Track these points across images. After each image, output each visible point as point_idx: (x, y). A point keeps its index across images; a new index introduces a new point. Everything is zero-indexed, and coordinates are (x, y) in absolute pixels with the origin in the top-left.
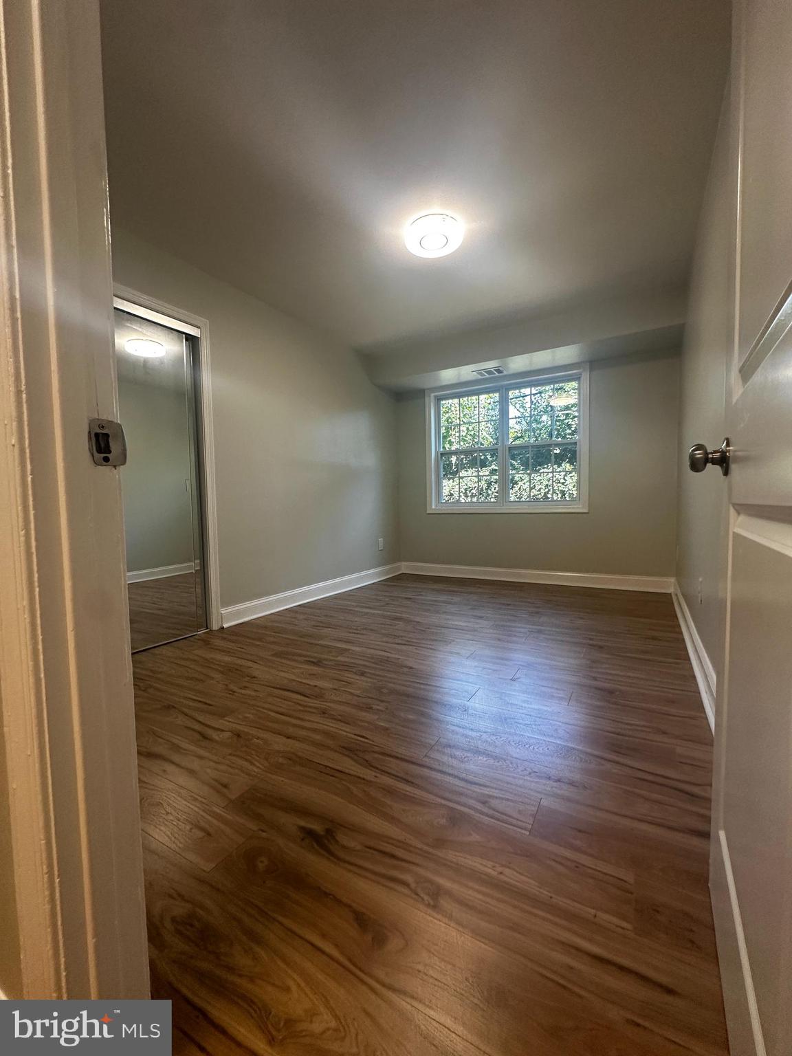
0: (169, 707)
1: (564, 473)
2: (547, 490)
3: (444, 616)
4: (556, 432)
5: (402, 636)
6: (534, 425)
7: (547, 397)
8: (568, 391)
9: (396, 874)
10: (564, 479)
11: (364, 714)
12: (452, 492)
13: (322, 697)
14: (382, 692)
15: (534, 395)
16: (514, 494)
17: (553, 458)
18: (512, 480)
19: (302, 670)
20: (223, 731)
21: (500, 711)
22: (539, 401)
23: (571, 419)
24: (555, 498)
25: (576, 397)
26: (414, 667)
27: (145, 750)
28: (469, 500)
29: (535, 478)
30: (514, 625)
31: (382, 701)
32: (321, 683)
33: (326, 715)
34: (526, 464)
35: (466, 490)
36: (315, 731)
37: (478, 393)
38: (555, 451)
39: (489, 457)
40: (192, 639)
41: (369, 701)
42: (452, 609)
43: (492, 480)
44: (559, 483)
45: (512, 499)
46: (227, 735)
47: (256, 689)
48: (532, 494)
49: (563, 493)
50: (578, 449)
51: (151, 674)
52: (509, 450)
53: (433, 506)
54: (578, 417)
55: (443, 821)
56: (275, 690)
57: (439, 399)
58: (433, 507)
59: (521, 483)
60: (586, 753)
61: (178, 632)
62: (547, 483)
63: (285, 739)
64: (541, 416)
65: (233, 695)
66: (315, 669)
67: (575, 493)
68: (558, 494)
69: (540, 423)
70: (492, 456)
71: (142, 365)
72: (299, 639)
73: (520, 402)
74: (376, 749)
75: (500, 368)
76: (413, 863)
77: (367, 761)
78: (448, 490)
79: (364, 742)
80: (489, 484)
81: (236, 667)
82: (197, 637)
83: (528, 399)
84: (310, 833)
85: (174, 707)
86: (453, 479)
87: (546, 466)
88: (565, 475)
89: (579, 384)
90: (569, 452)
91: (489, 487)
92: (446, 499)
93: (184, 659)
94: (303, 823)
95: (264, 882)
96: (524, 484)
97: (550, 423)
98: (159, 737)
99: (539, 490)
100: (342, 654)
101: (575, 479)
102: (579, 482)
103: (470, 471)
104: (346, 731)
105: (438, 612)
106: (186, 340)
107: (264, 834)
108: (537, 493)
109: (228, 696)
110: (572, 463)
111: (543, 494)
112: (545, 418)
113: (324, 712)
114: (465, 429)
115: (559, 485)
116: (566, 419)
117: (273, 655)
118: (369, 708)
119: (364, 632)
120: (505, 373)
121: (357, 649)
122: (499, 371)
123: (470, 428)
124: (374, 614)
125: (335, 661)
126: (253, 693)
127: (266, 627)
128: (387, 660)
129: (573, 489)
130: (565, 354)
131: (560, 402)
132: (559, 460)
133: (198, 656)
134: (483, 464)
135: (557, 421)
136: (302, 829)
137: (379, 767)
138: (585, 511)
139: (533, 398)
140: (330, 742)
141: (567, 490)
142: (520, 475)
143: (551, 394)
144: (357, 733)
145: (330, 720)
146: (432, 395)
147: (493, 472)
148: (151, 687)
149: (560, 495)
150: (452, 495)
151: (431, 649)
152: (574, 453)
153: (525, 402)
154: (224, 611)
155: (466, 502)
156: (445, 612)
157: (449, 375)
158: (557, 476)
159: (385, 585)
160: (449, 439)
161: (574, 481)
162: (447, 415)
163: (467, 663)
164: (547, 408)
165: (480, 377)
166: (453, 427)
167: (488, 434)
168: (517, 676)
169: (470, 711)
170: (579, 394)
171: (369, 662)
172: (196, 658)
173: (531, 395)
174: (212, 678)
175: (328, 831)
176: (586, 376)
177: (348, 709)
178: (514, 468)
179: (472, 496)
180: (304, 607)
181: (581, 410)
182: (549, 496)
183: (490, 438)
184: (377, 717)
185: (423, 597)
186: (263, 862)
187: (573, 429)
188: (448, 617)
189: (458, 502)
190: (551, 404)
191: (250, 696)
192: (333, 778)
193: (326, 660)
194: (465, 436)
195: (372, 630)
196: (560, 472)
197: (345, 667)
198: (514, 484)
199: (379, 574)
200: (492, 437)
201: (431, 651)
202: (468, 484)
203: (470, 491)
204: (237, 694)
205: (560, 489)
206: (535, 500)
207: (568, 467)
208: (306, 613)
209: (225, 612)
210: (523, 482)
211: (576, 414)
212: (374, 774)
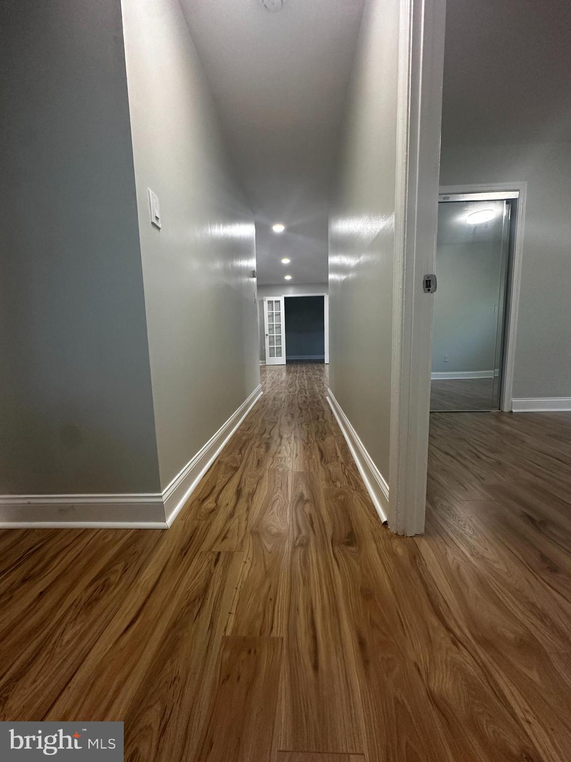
40: (487, 413)
46: (493, 461)
47: (523, 448)
82: (490, 413)
85: (465, 440)
126: (520, 449)
154: (514, 400)
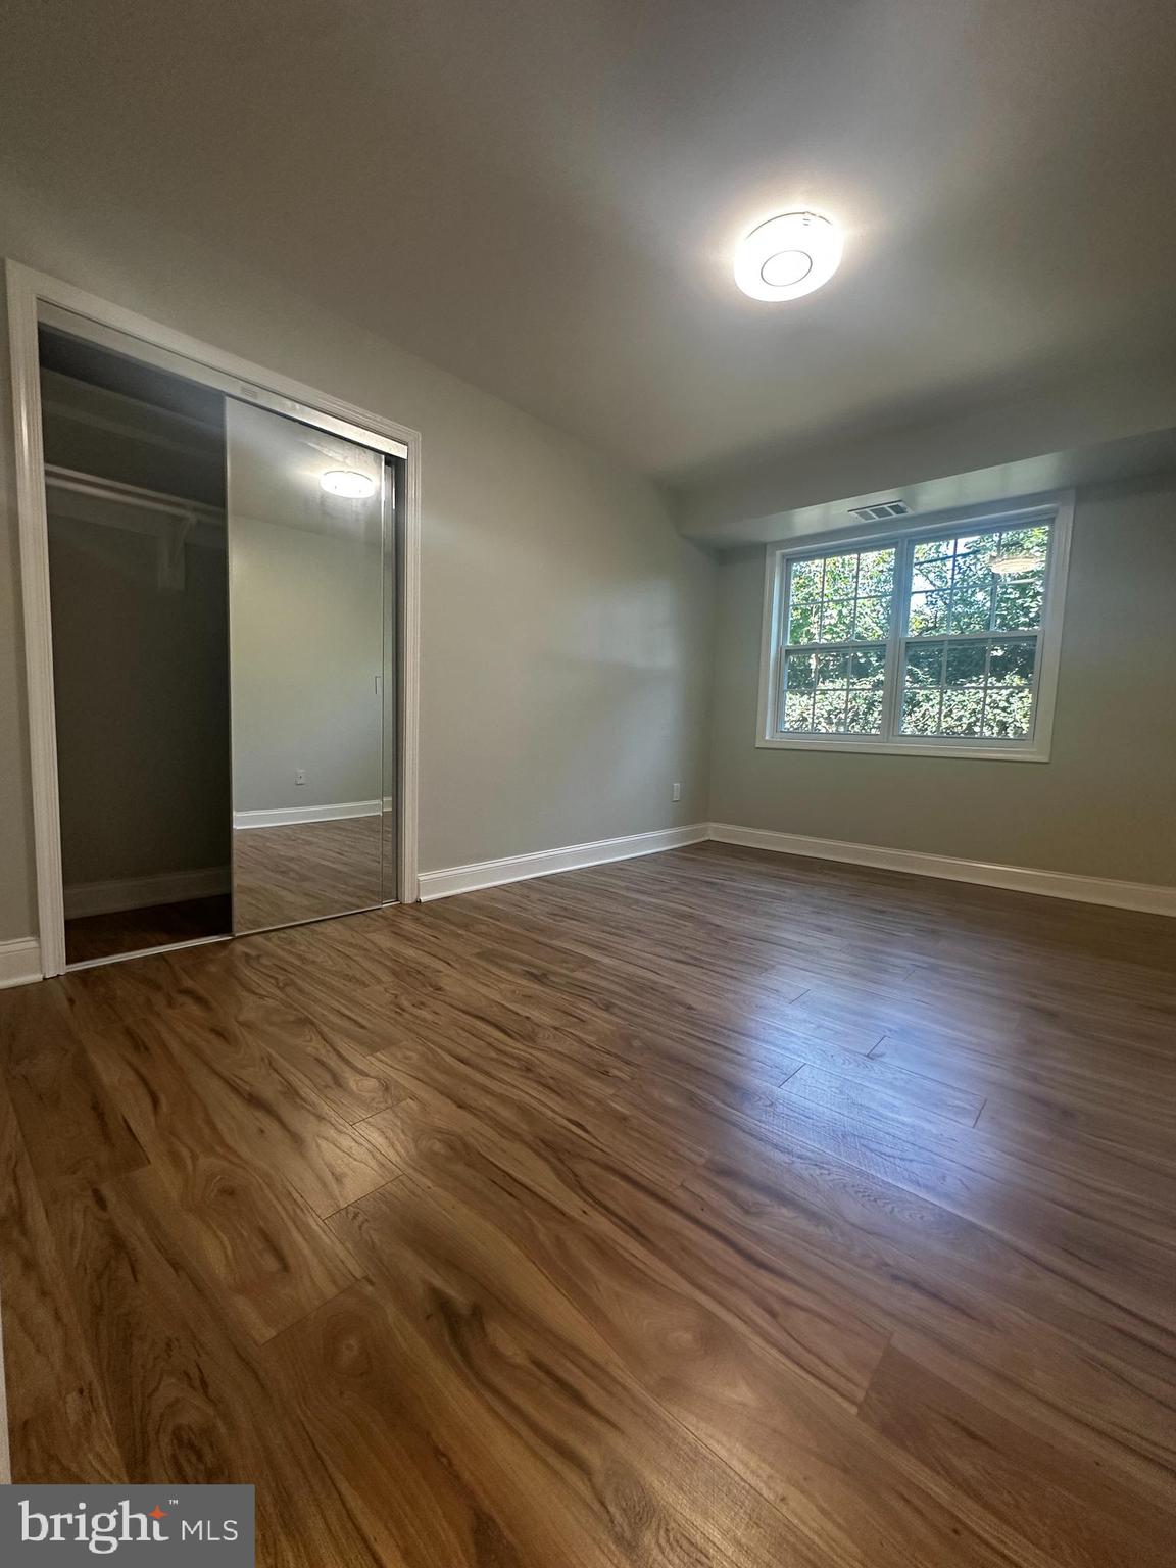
0: (305, 1022)
1: (1008, 691)
2: (973, 719)
3: (765, 921)
4: (999, 621)
5: (687, 948)
6: (959, 609)
7: (987, 558)
8: (1028, 549)
9: (571, 1439)
10: (1007, 701)
11: (591, 1082)
12: (805, 715)
13: (532, 1040)
14: (632, 1047)
15: (964, 556)
16: (913, 724)
17: (988, 664)
18: (912, 699)
19: (513, 988)
20: (367, 1075)
21: (837, 1116)
22: (972, 567)
23: (1032, 597)
24: (988, 733)
25: (1044, 559)
26: (695, 1006)
27: (248, 1088)
28: (833, 729)
29: (954, 698)
30: (889, 950)
31: (627, 1063)
32: (535, 1014)
33: (531, 1075)
34: (936, 673)
35: (829, 712)
36: (504, 1099)
37: (860, 549)
38: (995, 653)
39: (873, 660)
40: (371, 914)
41: (606, 1058)
42: (780, 908)
43: (876, 698)
44: (998, 708)
45: (908, 732)
46: (371, 1083)
47: (437, 1011)
48: (944, 725)
49: (1003, 726)
50: (1038, 649)
51: (298, 963)
52: (907, 647)
53: (767, 736)
54: (1045, 596)
55: (687, 1338)
56: (465, 1016)
57: (789, 561)
58: (767, 738)
59: (926, 706)
60: (1001, 1241)
61: (354, 901)
62: (975, 706)
63: (454, 1107)
64: (973, 593)
65: (401, 1014)
66: (535, 988)
67: (1025, 726)
68: (993, 727)
69: (971, 604)
70: (880, 659)
71: (318, 501)
72: (525, 933)
73: (937, 569)
74: (597, 1155)
75: (900, 504)
76: (609, 1422)
77: (575, 1175)
78: (799, 712)
79: (580, 1137)
80: (871, 705)
81: (420, 968)
82: (380, 912)
83: (950, 563)
84: (443, 1305)
85: (312, 1023)
86: (809, 694)
87: (975, 678)
88: (1010, 695)
89: (1050, 534)
90: (1021, 655)
91: (869, 709)
92: (796, 726)
93: (351, 945)
94: (438, 1282)
95: (341, 1394)
96: (932, 707)
97: (988, 605)
98: (275, 1070)
99: (960, 718)
100: (583, 967)
101: (1028, 702)
102: (1035, 707)
103: (839, 683)
104: (553, 1108)
105: (755, 912)
106: (386, 464)
107: (370, 1288)
108: (953, 723)
109: (393, 1015)
110: (1023, 674)
111: (964, 726)
112: (980, 596)
113: (528, 1069)
114: (835, 613)
115: (995, 711)
116: (1019, 598)
117: (479, 955)
118: (602, 1073)
119: (627, 933)
120: (910, 512)
121: (606, 960)
122: (898, 510)
123: (845, 612)
124: (650, 904)
125: (567, 976)
126: (429, 1017)
127: (478, 908)
128: (654, 988)
129: (1023, 720)
130: (1030, 474)
131: (1011, 567)
132: (1000, 668)
133: (372, 943)
134: (862, 671)
135: (1002, 601)
136: (434, 1292)
137: (596, 1194)
138: (1045, 759)
139: (960, 561)
140: (523, 1127)
141: (1010, 720)
142: (926, 692)
143: (995, 554)
144: (571, 1117)
145: (535, 1085)
146: (778, 553)
147: (877, 686)
148: (293, 983)
149: (996, 729)
150: (805, 719)
151: (732, 977)
152: (1030, 656)
153: (944, 568)
155: (827, 733)
156: (766, 913)
157: (809, 518)
158: (995, 696)
159: (679, 857)
160: (806, 629)
161: (1025, 705)
162: (807, 590)
163: (790, 1011)
164: (985, 578)
165: (863, 521)
166: (814, 610)
167: (876, 623)
168: (878, 1051)
169: (780, 1108)
170: (1049, 557)
171: (621, 985)
172: (368, 946)
173: (955, 556)
174: (379, 982)
175: (477, 1312)
176: (1066, 516)
177: (569, 1070)
178: (916, 680)
179: (838, 724)
180: (544, 881)
181: (1051, 582)
182: (977, 729)
183: (877, 628)
184: (612, 1092)
185: (735, 884)
186: (350, 1349)
187: (1032, 615)
188: (770, 923)
189: (815, 731)
190: (994, 570)
191: (424, 1020)
192: (511, 1200)
193: (555, 973)
194: (836, 626)
195: (639, 931)
196: (1000, 688)
197: (583, 990)
198: (914, 706)
199: (671, 839)
200: (881, 628)
201: (733, 982)
202: (834, 703)
203: (836, 715)
204: (407, 1015)
205: (998, 718)
206: (950, 735)
207: (1017, 681)
208: (543, 892)
209: (423, 878)
210: (931, 703)
211: (1041, 590)
212: (581, 1203)
